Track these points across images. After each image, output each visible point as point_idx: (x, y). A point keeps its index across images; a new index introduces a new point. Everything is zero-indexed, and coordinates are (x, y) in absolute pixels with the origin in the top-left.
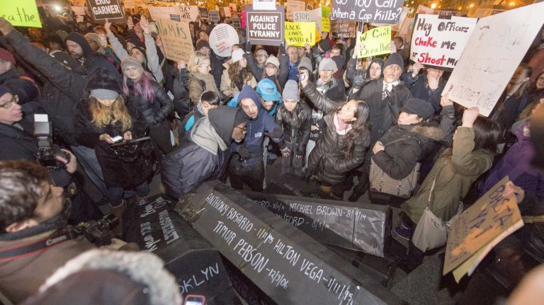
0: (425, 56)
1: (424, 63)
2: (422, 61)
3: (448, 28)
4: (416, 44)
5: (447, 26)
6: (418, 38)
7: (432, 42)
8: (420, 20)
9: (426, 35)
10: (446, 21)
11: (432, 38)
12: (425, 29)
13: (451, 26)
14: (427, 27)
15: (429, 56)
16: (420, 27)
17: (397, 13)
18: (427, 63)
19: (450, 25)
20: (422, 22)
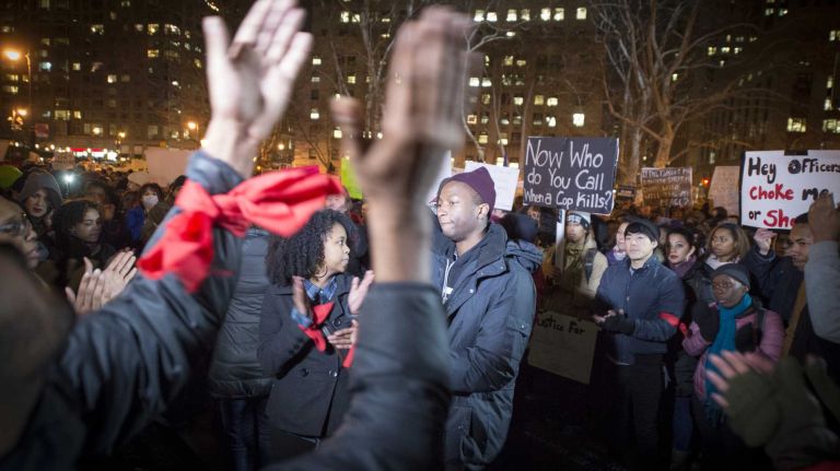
0: (777, 215)
1: (777, 227)
2: (774, 224)
3: (807, 169)
4: (754, 198)
5: (804, 166)
6: (754, 188)
7: (783, 191)
8: (751, 160)
9: (770, 182)
10: (800, 159)
11: (781, 186)
12: (765, 173)
13: (812, 165)
14: (768, 169)
15: (784, 215)
16: (754, 171)
17: (606, 197)
18: (783, 227)
19: (808, 164)
20: (755, 163)
